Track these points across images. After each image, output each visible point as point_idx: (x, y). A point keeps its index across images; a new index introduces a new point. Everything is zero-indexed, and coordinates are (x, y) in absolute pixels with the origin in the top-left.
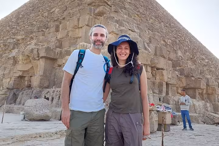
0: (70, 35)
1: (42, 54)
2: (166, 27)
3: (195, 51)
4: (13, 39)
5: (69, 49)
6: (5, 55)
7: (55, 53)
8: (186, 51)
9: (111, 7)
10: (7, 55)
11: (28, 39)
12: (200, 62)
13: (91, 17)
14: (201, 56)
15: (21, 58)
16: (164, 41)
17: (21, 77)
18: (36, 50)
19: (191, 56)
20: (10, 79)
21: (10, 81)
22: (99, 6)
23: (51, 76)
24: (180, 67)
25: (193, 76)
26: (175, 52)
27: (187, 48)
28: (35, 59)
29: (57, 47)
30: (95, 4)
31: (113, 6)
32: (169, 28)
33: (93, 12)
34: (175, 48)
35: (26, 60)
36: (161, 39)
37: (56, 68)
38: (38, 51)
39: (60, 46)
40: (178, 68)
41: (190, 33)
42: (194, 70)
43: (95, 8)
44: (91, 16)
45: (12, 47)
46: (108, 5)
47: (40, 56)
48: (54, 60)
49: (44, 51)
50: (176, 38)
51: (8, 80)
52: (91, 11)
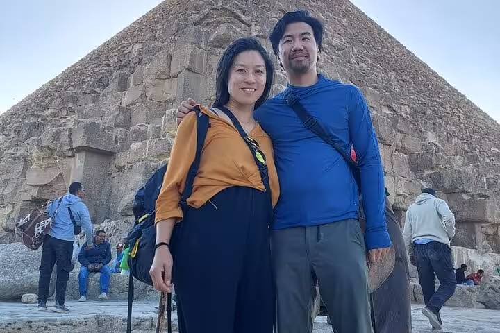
0: (149, 94)
1: (79, 141)
2: (401, 82)
3: (478, 137)
4: (38, 116)
5: (143, 128)
6: (9, 152)
7: (110, 138)
8: (450, 135)
9: (249, 26)
10: (12, 152)
11: (64, 113)
12: (488, 161)
13: (199, 50)
14: (493, 149)
15: (34, 155)
16: (389, 107)
17: (38, 202)
18: (67, 133)
19: (466, 147)
20: (13, 207)
21: (13, 211)
22: (218, 23)
23: (100, 196)
24: (432, 168)
25: (464, 192)
26: (420, 133)
27: (454, 128)
28: (65, 156)
29: (117, 125)
30: (210, 21)
31: (253, 24)
32: (410, 83)
33: (203, 38)
34: (420, 127)
35: (48, 158)
36: (380, 104)
37: (113, 175)
38: (70, 135)
39: (127, 123)
40: (426, 172)
41: (469, 101)
42: (467, 175)
43: (209, 30)
44: (200, 48)
45: (25, 133)
46: (243, 22)
47: (75, 145)
48: (109, 155)
49: (82, 133)
50: (425, 105)
51: (9, 209)
52: (198, 38)
